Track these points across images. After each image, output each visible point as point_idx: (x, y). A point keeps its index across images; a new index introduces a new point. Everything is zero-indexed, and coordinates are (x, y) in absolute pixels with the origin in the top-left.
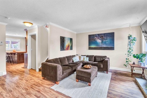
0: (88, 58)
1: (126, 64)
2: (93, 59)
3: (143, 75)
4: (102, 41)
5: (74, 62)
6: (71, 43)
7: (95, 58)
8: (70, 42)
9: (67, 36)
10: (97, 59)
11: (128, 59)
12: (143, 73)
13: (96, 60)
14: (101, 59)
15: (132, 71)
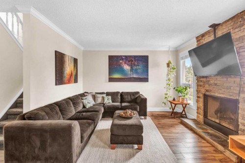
0: (110, 97)
1: (165, 101)
2: (118, 98)
3: (184, 113)
4: (132, 68)
5: (87, 107)
6: (75, 69)
7: (123, 96)
8: (74, 66)
9: (69, 52)
10: (126, 97)
11: (167, 94)
12: (184, 110)
13: (124, 100)
14: (133, 97)
15: (173, 110)
